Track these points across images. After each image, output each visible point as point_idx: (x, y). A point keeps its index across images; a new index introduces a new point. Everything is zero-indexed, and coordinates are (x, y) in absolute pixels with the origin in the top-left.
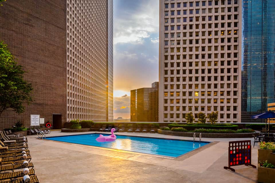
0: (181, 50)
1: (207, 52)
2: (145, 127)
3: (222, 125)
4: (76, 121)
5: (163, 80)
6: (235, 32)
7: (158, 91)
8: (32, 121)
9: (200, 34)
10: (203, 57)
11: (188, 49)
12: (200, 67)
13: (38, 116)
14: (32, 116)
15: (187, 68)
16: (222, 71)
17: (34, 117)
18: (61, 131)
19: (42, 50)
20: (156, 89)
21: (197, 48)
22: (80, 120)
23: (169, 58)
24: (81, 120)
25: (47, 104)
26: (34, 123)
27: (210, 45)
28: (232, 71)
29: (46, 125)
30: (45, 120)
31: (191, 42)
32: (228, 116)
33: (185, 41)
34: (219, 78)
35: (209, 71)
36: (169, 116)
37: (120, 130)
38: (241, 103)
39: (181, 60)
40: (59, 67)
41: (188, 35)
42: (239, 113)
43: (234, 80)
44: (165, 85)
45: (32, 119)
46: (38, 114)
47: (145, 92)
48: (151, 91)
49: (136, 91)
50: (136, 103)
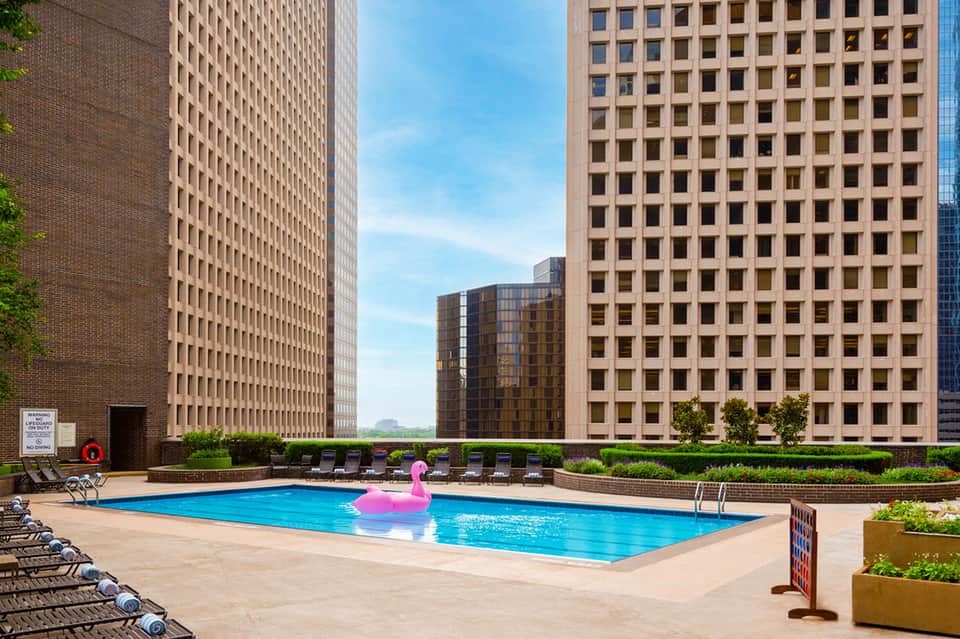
0: (667, 115)
1: (779, 126)
2: (501, 461)
3: (822, 452)
4: (211, 436)
5: (584, 249)
6: (908, 36)
7: (562, 300)
8: (25, 436)
9: (751, 46)
10: (765, 146)
11: (694, 115)
12: (750, 194)
13: (52, 415)
14: (27, 416)
15: (694, 196)
16: (851, 210)
17: (33, 419)
18: (146, 478)
19: (68, 138)
20: (556, 292)
21: (737, 108)
22: (226, 431)
23: (612, 151)
24: (229, 431)
25: (87, 363)
26: (35, 444)
27: (794, 93)
28: (895, 209)
29: (84, 452)
30: (78, 431)
31: (709, 81)
32: (880, 413)
33: (681, 78)
34: (836, 245)
35: (793, 212)
36: (610, 413)
37: (396, 471)
38: (935, 355)
39: (667, 163)
40: (136, 205)
41: (695, 48)
42: (927, 401)
43: (904, 252)
44: (594, 273)
45: (25, 429)
46: (49, 406)
47: (502, 304)
48: (533, 299)
49: (462, 298)
50: (463, 353)
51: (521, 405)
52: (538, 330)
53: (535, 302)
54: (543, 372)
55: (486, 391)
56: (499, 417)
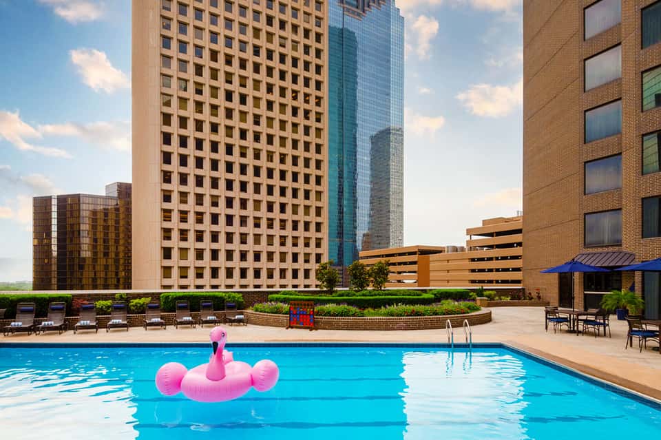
0: (207, 108)
1: (265, 128)
5: (158, 176)
6: (317, 100)
9: (250, 83)
10: (257, 138)
11: (222, 112)
12: (250, 161)
16: (295, 177)
21: (243, 114)
23: (175, 121)
27: (270, 114)
28: (313, 180)
33: (213, 90)
36: (175, 273)
38: (328, 248)
39: (207, 135)
41: (222, 77)
43: (316, 200)
44: (164, 190)
47: (83, 207)
48: (106, 205)
49: (53, 200)
50: (54, 234)
51: (98, 268)
52: (110, 223)
53: (107, 207)
54: (113, 249)
55: (72, 259)
56: (82, 275)
